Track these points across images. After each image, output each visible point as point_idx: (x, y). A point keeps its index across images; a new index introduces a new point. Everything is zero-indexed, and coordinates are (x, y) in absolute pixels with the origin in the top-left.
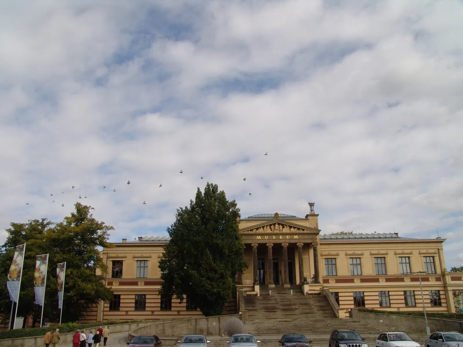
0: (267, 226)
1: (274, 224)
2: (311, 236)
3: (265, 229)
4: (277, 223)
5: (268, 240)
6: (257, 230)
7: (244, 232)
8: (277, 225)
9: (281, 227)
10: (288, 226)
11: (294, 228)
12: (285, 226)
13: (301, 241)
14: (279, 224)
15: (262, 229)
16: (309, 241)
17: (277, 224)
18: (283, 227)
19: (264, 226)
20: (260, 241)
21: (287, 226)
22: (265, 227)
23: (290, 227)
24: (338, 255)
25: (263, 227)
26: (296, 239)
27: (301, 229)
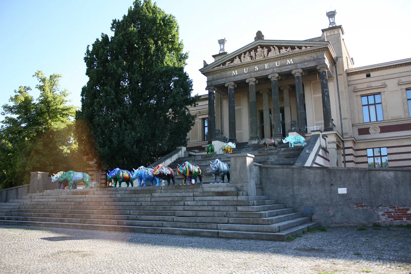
0: (245, 53)
1: (255, 49)
2: (314, 55)
3: (242, 58)
4: (259, 45)
5: (247, 75)
6: (231, 63)
7: (214, 68)
8: (259, 50)
9: (266, 50)
10: (276, 46)
11: (286, 47)
12: (271, 47)
13: (299, 66)
14: (262, 47)
15: (237, 59)
16: (312, 64)
17: (259, 47)
18: (269, 51)
19: (241, 54)
20: (236, 77)
21: (274, 48)
22: (243, 56)
23: (280, 48)
24: (385, 86)
25: (240, 56)
26: (291, 64)
27: (296, 47)
